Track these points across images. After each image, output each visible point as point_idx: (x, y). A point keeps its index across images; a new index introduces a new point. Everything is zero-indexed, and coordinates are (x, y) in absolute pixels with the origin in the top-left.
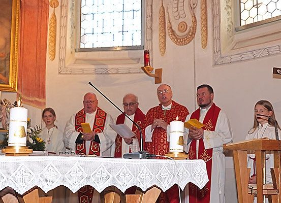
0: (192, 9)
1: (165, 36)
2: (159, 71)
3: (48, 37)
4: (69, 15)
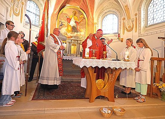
1: (124, 30)
2: (122, 39)
4: (99, 26)
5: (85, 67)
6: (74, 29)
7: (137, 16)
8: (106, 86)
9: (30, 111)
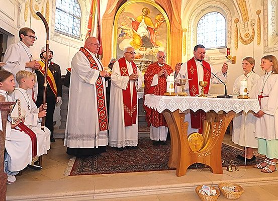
0: (252, 26)
1: (238, 41)
2: (234, 58)
3: (183, 45)
4: (192, 35)
5: (167, 110)
6: (146, 42)
7: (261, 16)
8: (207, 145)
9: (66, 196)
